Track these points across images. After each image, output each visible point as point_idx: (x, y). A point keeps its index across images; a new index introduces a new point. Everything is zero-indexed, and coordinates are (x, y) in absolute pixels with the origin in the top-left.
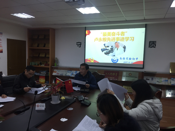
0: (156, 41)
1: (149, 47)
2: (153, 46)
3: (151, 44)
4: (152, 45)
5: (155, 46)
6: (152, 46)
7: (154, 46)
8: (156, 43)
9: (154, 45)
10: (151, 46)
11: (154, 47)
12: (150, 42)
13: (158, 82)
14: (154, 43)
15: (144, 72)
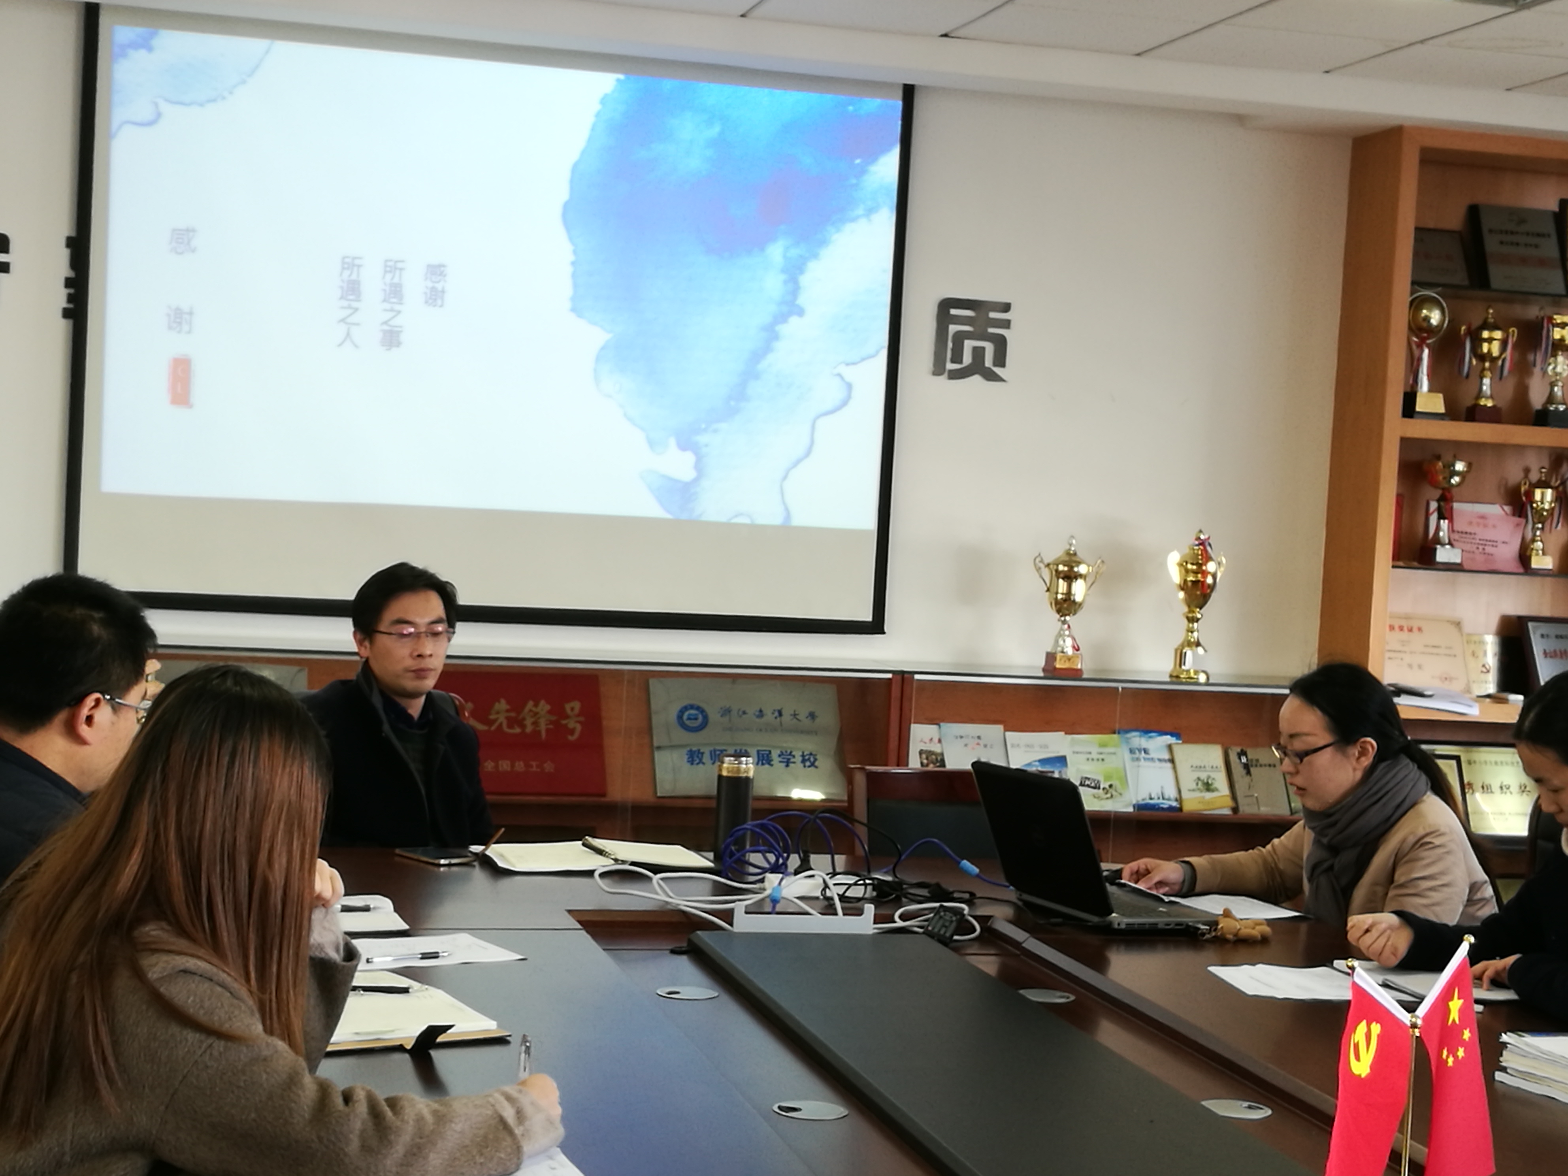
0: (1006, 307)
1: (938, 369)
2: (978, 353)
3: (960, 338)
4: (969, 345)
5: (1000, 359)
6: (967, 359)
7: (988, 362)
8: (1007, 324)
9: (989, 348)
10: (957, 357)
11: (991, 376)
12: (946, 305)
13: (1088, 786)
14: (991, 330)
15: (917, 677)
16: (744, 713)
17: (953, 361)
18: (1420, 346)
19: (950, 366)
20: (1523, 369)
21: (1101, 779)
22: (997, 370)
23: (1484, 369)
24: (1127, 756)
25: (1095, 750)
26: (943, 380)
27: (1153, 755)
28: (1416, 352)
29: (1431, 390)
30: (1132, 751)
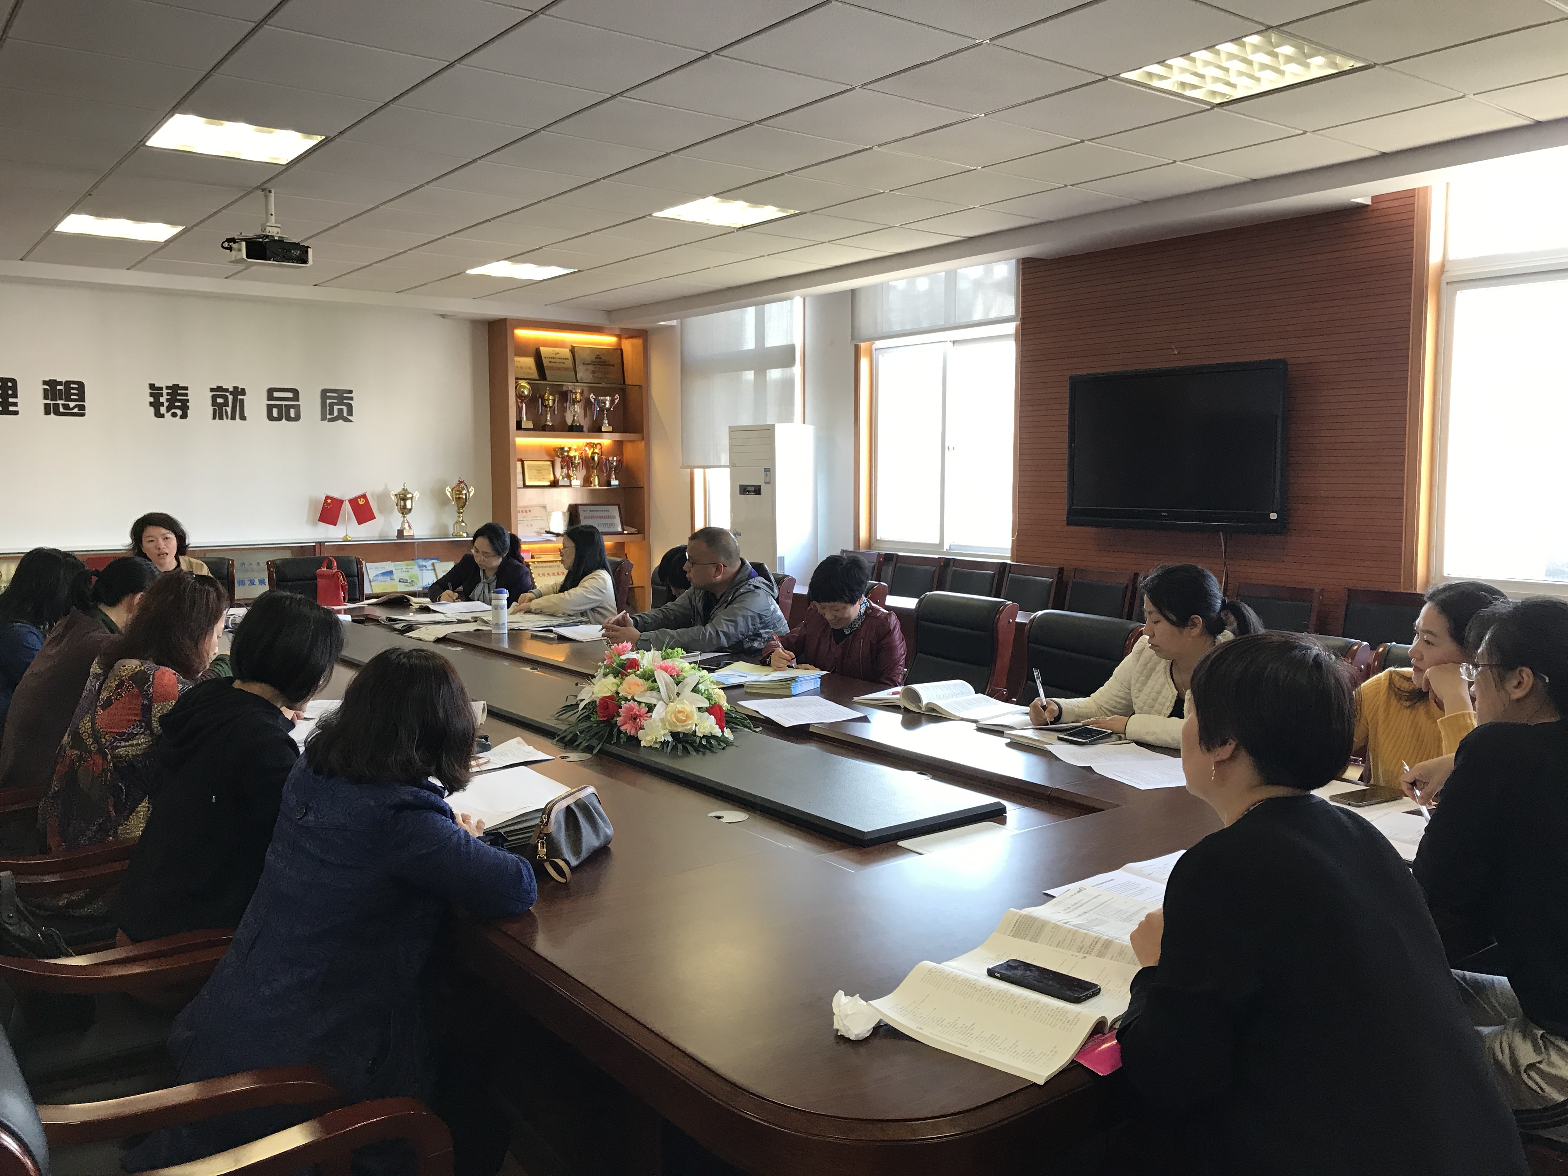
0: (351, 392)
1: (323, 418)
2: (340, 411)
3: (332, 405)
4: (336, 408)
5: (350, 413)
6: (336, 413)
7: (345, 414)
8: (351, 399)
9: (345, 408)
10: (331, 413)
11: (346, 420)
12: (324, 392)
13: (403, 582)
14: (345, 401)
15: (326, 544)
16: (251, 564)
17: (330, 414)
18: (521, 402)
19: (329, 417)
20: (563, 410)
21: (408, 579)
22: (349, 417)
23: (547, 411)
24: (418, 569)
25: (404, 568)
26: (326, 422)
27: (428, 568)
28: (520, 404)
29: (527, 419)
30: (420, 567)
